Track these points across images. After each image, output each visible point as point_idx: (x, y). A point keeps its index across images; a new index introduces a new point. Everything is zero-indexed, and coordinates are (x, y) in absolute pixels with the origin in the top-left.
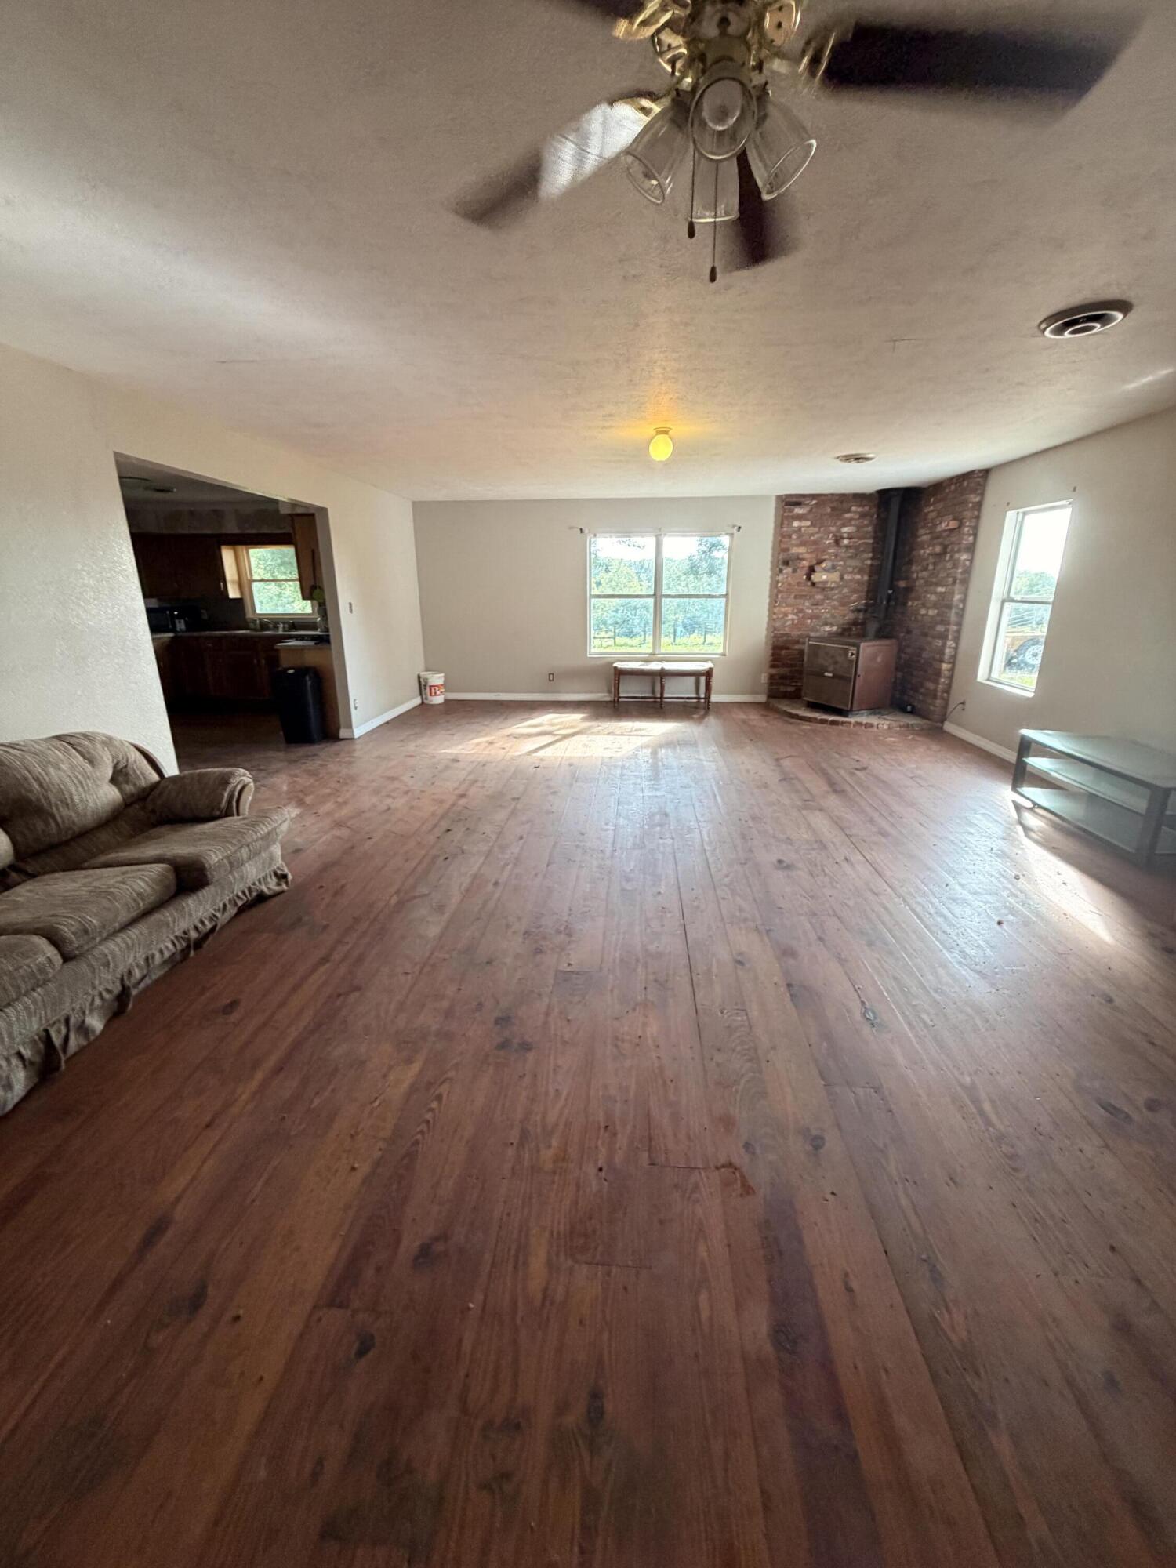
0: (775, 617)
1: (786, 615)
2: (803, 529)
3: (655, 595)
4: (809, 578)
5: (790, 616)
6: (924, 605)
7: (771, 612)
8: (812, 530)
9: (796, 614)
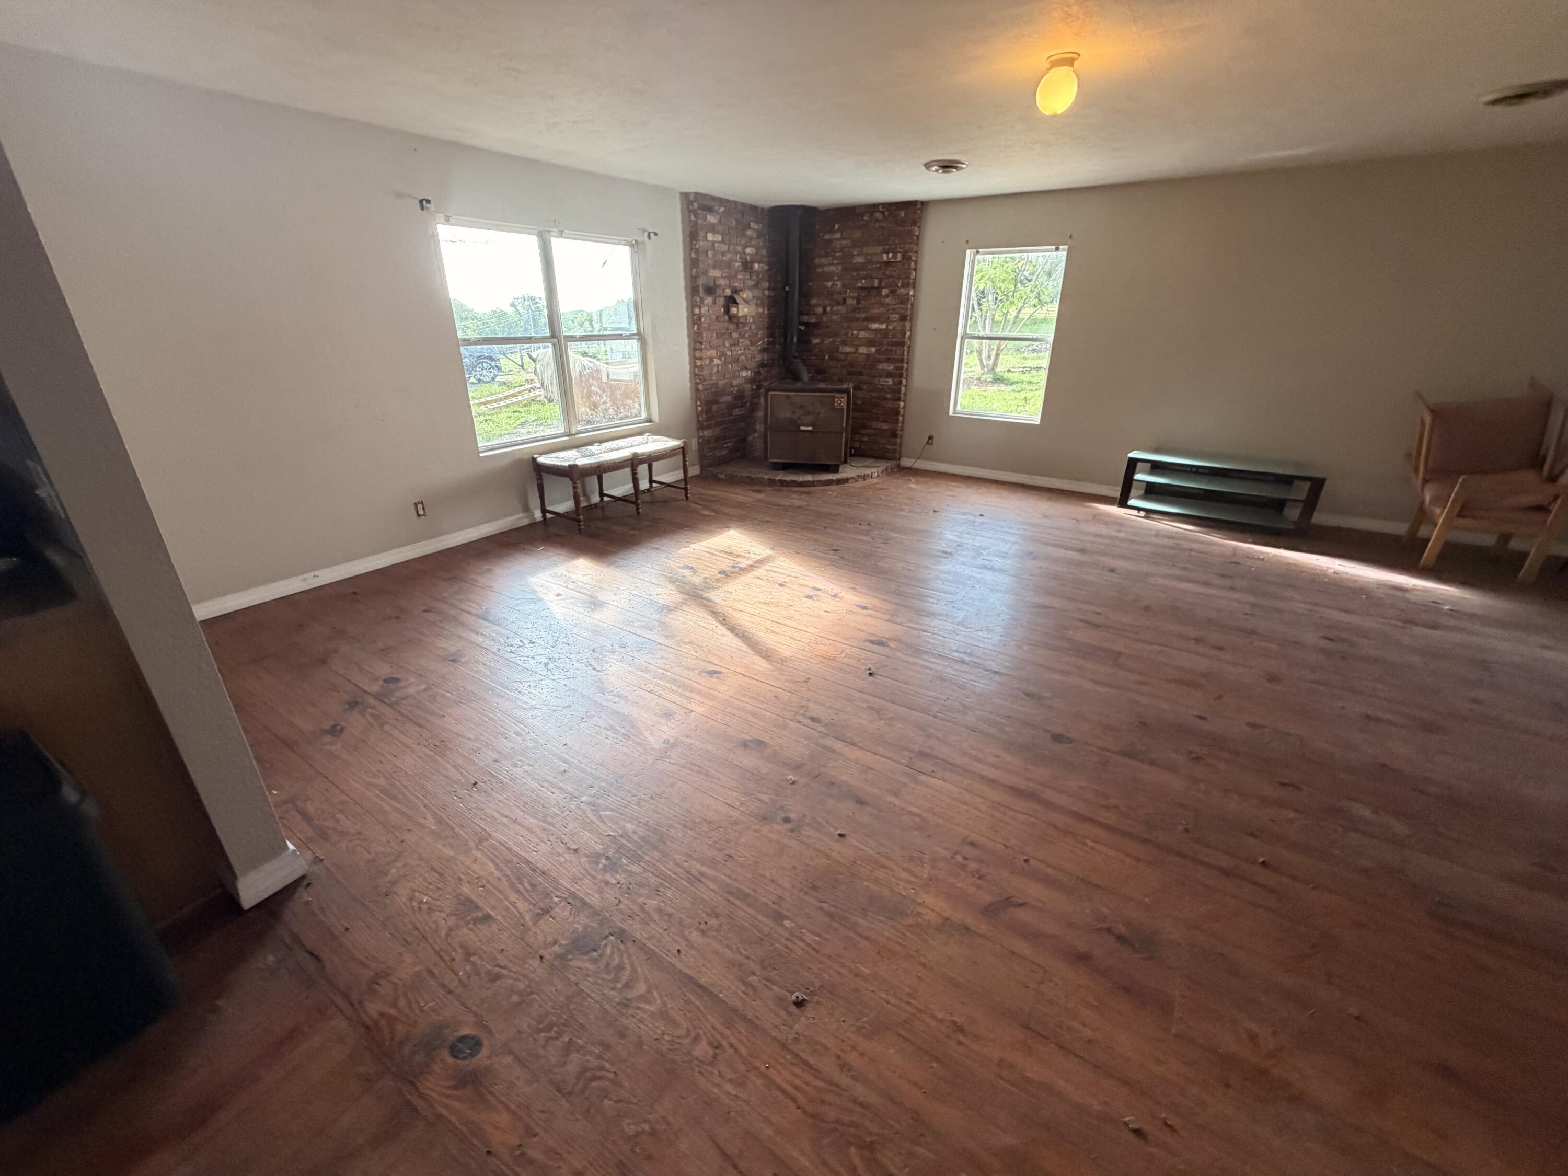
0: (699, 363)
1: (711, 360)
2: (716, 245)
3: (553, 336)
4: (727, 311)
5: (716, 361)
6: (844, 343)
7: (694, 358)
8: (724, 248)
9: (720, 359)
